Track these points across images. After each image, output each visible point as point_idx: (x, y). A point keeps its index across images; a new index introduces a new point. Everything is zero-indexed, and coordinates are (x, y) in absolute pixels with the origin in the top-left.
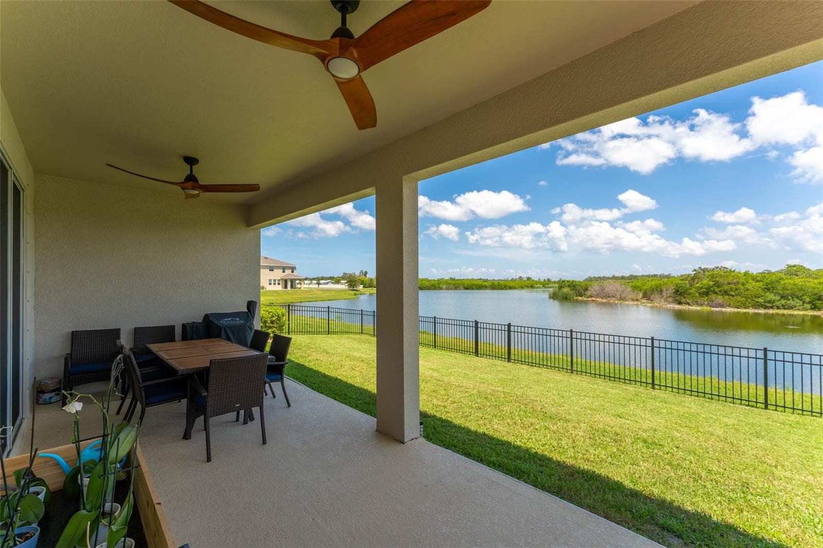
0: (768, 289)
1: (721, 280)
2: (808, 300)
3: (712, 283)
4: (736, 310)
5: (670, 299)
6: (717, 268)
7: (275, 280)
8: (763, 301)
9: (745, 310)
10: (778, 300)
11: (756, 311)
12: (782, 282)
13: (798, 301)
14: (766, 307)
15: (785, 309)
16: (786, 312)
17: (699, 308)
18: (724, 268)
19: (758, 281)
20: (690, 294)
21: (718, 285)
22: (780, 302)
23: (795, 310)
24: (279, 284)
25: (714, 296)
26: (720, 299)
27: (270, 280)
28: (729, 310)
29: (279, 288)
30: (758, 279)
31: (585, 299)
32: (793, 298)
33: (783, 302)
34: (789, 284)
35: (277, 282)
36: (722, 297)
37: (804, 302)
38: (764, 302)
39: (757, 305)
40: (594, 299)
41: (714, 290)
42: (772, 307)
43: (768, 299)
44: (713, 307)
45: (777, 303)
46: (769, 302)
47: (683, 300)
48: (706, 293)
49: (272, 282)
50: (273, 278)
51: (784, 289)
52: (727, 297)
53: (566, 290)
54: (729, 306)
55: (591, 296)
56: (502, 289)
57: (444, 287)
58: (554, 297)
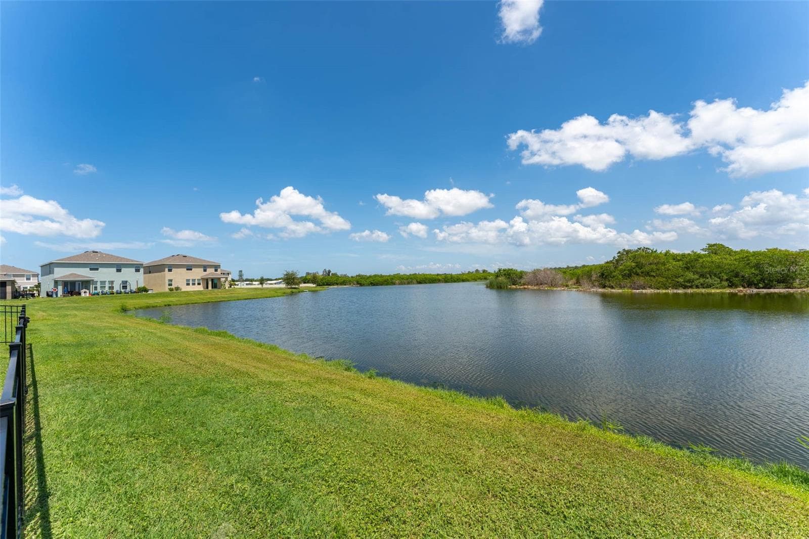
0: (688, 268)
1: (643, 261)
2: (725, 277)
3: (634, 264)
4: (656, 291)
5: (596, 284)
6: (640, 249)
7: (194, 280)
8: (683, 280)
9: (664, 291)
10: (698, 279)
11: (675, 291)
12: (701, 260)
13: (716, 279)
14: (685, 287)
15: (704, 288)
16: (703, 291)
17: (620, 291)
18: (646, 248)
19: (679, 261)
20: (614, 277)
21: (639, 265)
22: (698, 281)
23: (713, 288)
24: (199, 284)
25: (636, 278)
26: (641, 280)
27: (188, 280)
28: (649, 291)
29: (200, 288)
30: (679, 258)
31: (518, 287)
32: (711, 276)
33: (702, 280)
34: (707, 261)
35: (196, 282)
36: (643, 278)
37: (721, 280)
38: (684, 282)
39: (676, 286)
40: (527, 287)
41: (636, 271)
42: (691, 287)
43: (688, 278)
44: (635, 289)
45: (696, 282)
46: (689, 281)
47: (607, 283)
48: (629, 274)
49: (191, 282)
50: (191, 278)
51: (703, 267)
52: (648, 278)
53: (502, 279)
54: (650, 287)
55: (524, 284)
56: (455, 282)
57: (397, 282)
58: (490, 286)
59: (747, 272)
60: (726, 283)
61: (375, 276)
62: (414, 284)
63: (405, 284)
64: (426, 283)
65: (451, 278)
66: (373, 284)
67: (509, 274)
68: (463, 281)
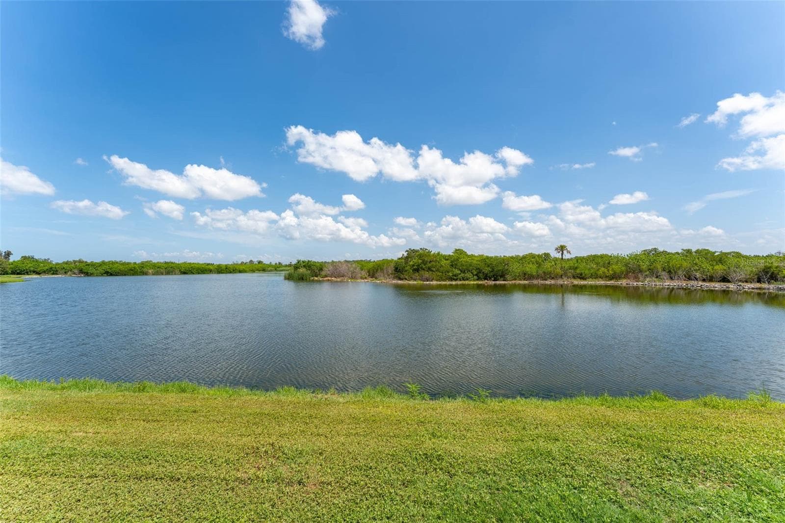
1: (426, 259)
3: (420, 261)
4: (439, 283)
5: (392, 276)
6: (421, 249)
9: (444, 283)
11: (451, 283)
13: (471, 274)
15: (464, 280)
16: (464, 282)
17: (415, 282)
18: (425, 249)
19: (447, 260)
20: (406, 271)
21: (424, 262)
25: (422, 272)
26: (427, 274)
28: (434, 282)
30: (447, 258)
31: (321, 279)
32: (468, 272)
33: (462, 275)
38: (453, 276)
39: (449, 278)
40: (330, 279)
41: (422, 267)
42: (456, 280)
43: (455, 273)
44: (424, 281)
46: (455, 276)
47: (402, 276)
48: (418, 269)
51: (462, 265)
52: (431, 272)
53: (302, 270)
54: (433, 280)
55: (326, 276)
56: (231, 273)
57: (150, 271)
58: (289, 278)
59: (487, 270)
60: (476, 277)
61: (113, 263)
62: (175, 274)
63: (162, 274)
64: (193, 274)
65: (226, 268)
66: (109, 274)
67: (309, 267)
68: (240, 272)
